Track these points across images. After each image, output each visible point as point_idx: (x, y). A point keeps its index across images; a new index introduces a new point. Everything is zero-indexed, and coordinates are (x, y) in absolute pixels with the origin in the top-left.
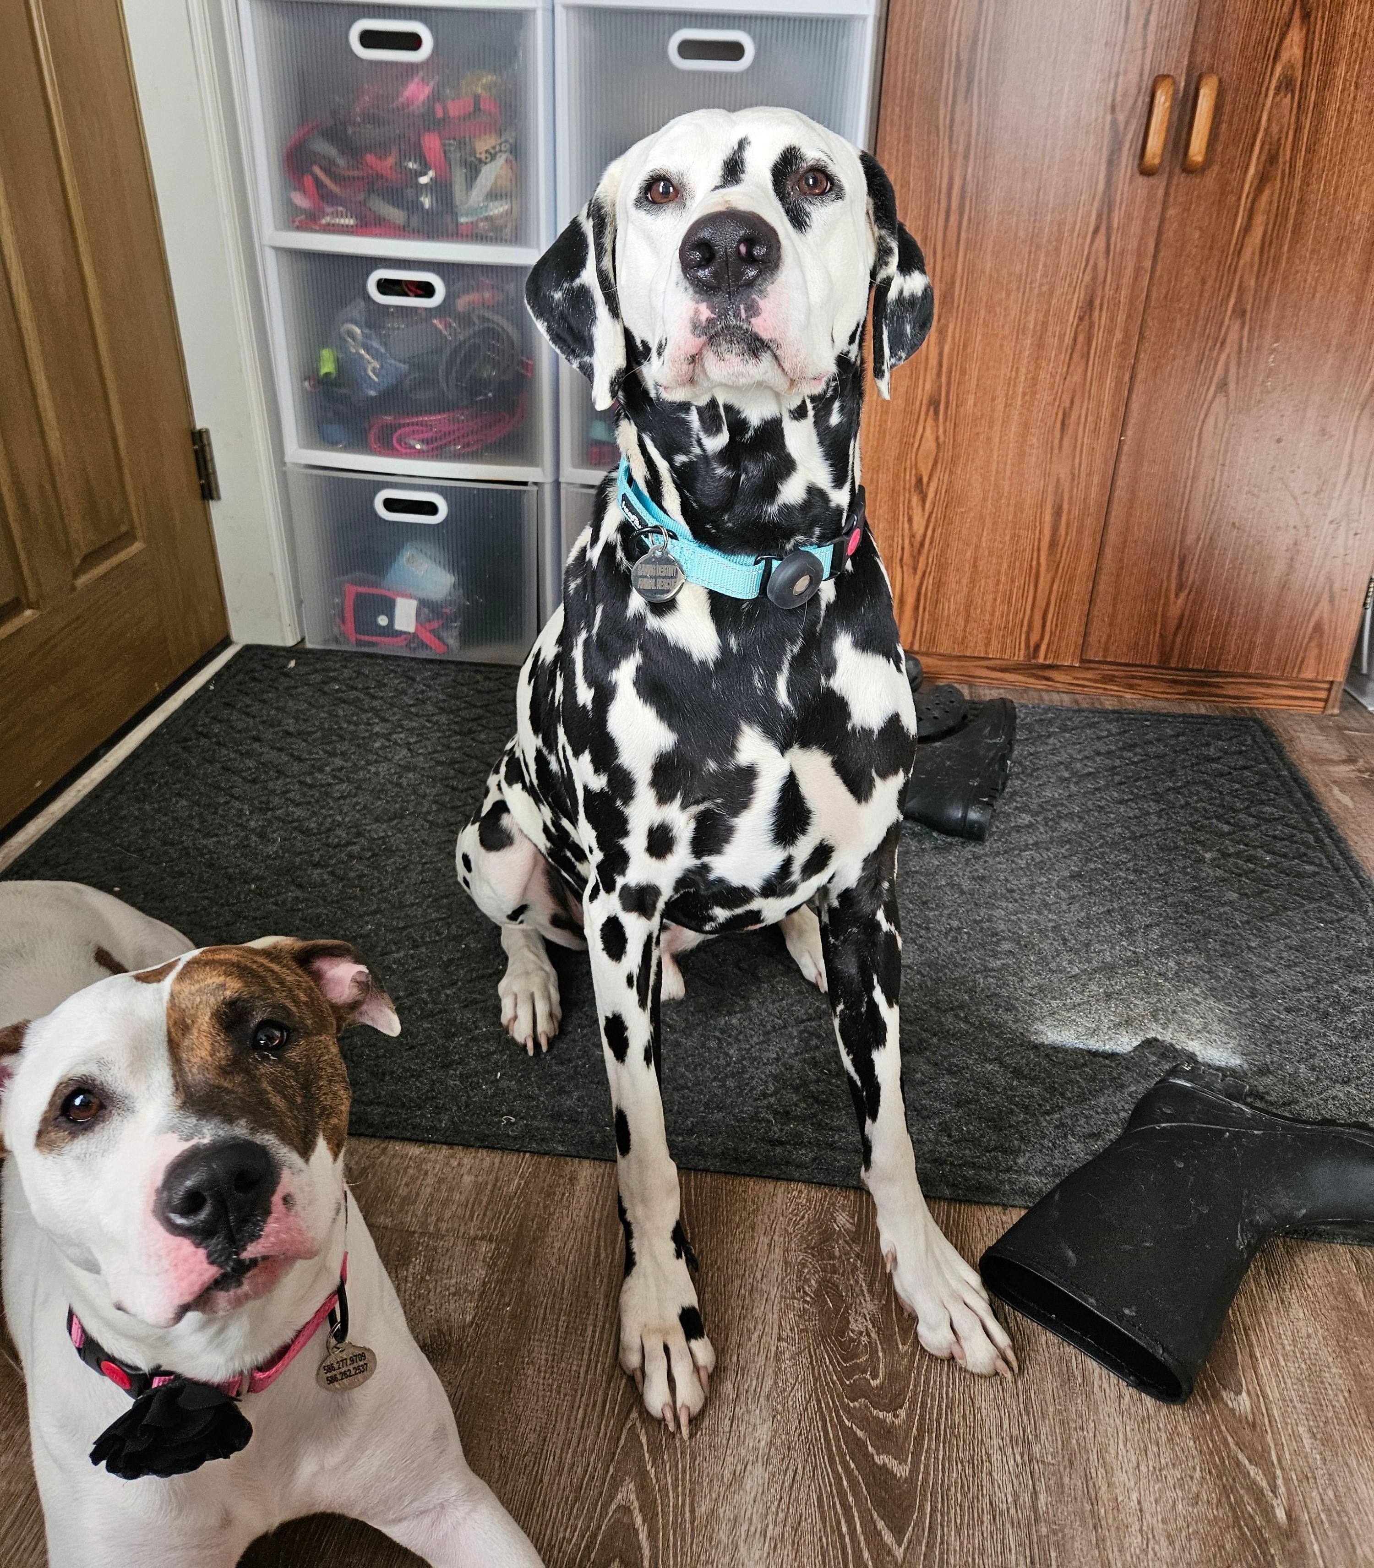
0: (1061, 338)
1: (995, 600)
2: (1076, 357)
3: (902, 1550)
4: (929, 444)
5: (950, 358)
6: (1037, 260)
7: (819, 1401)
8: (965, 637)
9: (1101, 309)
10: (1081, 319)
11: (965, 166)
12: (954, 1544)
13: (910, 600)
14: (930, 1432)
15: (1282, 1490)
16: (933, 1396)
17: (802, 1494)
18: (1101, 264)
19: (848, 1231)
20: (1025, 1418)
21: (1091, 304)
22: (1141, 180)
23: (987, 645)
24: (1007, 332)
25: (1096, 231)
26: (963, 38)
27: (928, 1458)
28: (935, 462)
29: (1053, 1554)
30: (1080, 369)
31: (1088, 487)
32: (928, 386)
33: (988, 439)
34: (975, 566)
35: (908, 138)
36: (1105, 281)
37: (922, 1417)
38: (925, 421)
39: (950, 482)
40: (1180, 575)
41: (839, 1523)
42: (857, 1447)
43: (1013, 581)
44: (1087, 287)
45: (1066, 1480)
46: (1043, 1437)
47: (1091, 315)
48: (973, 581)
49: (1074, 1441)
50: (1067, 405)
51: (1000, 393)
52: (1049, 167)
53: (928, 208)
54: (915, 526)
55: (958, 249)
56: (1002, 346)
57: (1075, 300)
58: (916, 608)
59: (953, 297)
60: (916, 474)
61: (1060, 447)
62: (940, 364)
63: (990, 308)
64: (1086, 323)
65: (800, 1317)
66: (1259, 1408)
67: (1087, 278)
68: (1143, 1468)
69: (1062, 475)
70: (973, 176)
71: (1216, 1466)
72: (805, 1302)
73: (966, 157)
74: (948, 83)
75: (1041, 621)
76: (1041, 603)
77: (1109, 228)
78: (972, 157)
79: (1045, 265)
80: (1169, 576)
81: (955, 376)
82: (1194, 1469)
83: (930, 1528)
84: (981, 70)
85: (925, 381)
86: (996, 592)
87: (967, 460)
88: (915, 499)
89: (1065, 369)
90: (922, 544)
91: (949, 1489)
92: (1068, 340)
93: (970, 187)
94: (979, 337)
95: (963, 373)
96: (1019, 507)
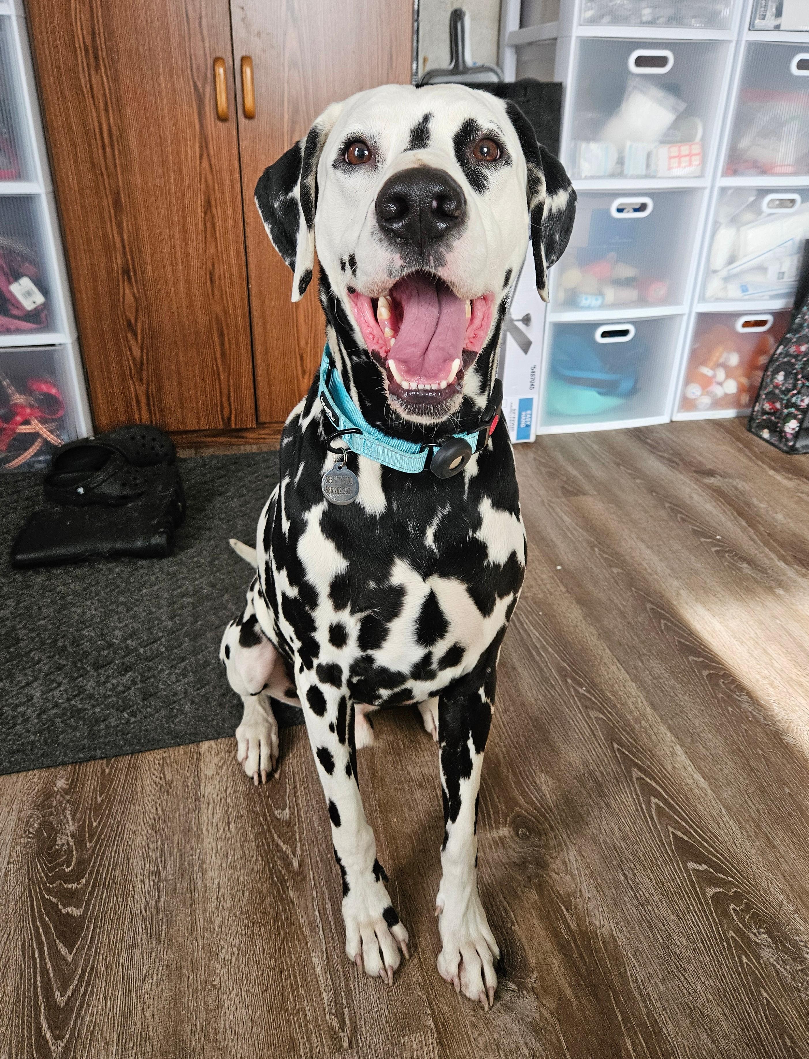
0: (196, 225)
1: (196, 393)
2: (208, 236)
3: (72, 956)
4: (129, 299)
5: (130, 243)
6: (169, 176)
7: (30, 891)
8: (183, 419)
9: (216, 206)
10: (206, 213)
11: (108, 117)
12: (105, 941)
13: (143, 399)
14: (99, 886)
15: (299, 852)
16: (104, 866)
17: (12, 945)
18: (210, 177)
19: (63, 789)
20: (159, 860)
21: (208, 203)
22: (220, 124)
23: (198, 422)
24: (161, 223)
25: (201, 157)
26: (85, 31)
27: (95, 901)
28: (137, 310)
29: (164, 927)
30: (213, 245)
31: (236, 317)
32: (119, 261)
33: (167, 293)
34: (179, 373)
35: (64, 98)
36: (214, 189)
37: (96, 879)
38: (124, 284)
39: (150, 322)
40: (302, 365)
41: (33, 954)
42: (51, 908)
43: (205, 381)
44: (204, 192)
45: (178, 885)
46: (168, 867)
47: (211, 212)
48: (180, 383)
49: (186, 863)
50: (211, 267)
51: (167, 262)
52: (162, 116)
53: (90, 145)
54: (135, 353)
55: (116, 171)
56: (160, 233)
57: (199, 202)
58: (148, 405)
59: (121, 202)
60: (127, 320)
61: (213, 295)
62: (124, 247)
63: (147, 209)
64: (209, 215)
65: (24, 847)
66: (294, 814)
67: (203, 186)
68: (224, 865)
69: (219, 312)
70: (115, 123)
71: (265, 851)
72: (29, 837)
73: (106, 110)
74: (82, 62)
75: (227, 403)
76: (225, 391)
77: (208, 155)
78: (110, 109)
79: (175, 180)
80: (296, 366)
81: (136, 254)
82: (253, 856)
83: (92, 937)
84: (102, 51)
85: (116, 258)
86: (196, 389)
87: (157, 307)
88: (130, 336)
89: (204, 245)
90: (142, 363)
91: (106, 913)
92: (201, 227)
93: (114, 130)
94: (145, 228)
95: (140, 251)
96: (197, 333)
